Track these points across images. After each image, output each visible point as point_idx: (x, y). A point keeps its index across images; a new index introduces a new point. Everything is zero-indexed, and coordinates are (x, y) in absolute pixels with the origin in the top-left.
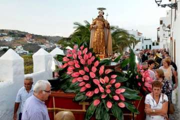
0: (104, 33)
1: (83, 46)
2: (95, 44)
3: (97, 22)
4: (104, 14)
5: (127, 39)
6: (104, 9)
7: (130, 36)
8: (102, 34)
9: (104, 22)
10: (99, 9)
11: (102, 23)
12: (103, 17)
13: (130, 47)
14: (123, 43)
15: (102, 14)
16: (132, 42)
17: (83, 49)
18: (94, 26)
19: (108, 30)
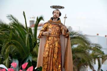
0: (59, 44)
1: (26, 64)
2: (46, 60)
3: (50, 27)
4: (60, 14)
5: (87, 51)
6: (61, 7)
7: (93, 47)
8: (57, 45)
9: (60, 27)
10: (54, 7)
11: (58, 28)
12: (59, 19)
13: (91, 67)
14: (79, 58)
15: (58, 15)
16: (95, 57)
17: (27, 68)
18: (44, 33)
19: (66, 39)
